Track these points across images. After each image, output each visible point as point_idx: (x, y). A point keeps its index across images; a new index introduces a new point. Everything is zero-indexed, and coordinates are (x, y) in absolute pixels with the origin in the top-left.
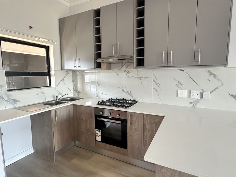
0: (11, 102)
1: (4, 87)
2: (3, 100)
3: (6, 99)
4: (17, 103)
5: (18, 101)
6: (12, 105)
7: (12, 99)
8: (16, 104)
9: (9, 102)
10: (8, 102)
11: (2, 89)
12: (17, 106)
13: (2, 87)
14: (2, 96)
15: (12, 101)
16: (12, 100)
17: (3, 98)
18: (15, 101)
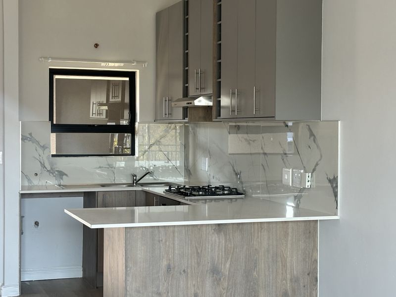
0: (54, 174)
1: (48, 149)
2: (45, 169)
3: (49, 168)
4: (64, 177)
5: (66, 175)
6: (56, 179)
7: (57, 169)
8: (62, 179)
9: (53, 174)
10: (51, 174)
11: (45, 152)
12: (62, 183)
13: (44, 150)
14: (44, 162)
15: (56, 173)
16: (57, 171)
17: (45, 167)
18: (61, 174)
